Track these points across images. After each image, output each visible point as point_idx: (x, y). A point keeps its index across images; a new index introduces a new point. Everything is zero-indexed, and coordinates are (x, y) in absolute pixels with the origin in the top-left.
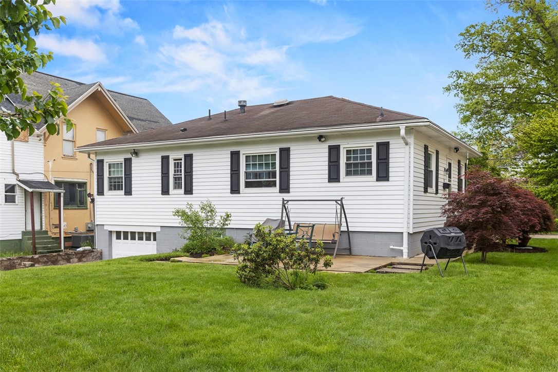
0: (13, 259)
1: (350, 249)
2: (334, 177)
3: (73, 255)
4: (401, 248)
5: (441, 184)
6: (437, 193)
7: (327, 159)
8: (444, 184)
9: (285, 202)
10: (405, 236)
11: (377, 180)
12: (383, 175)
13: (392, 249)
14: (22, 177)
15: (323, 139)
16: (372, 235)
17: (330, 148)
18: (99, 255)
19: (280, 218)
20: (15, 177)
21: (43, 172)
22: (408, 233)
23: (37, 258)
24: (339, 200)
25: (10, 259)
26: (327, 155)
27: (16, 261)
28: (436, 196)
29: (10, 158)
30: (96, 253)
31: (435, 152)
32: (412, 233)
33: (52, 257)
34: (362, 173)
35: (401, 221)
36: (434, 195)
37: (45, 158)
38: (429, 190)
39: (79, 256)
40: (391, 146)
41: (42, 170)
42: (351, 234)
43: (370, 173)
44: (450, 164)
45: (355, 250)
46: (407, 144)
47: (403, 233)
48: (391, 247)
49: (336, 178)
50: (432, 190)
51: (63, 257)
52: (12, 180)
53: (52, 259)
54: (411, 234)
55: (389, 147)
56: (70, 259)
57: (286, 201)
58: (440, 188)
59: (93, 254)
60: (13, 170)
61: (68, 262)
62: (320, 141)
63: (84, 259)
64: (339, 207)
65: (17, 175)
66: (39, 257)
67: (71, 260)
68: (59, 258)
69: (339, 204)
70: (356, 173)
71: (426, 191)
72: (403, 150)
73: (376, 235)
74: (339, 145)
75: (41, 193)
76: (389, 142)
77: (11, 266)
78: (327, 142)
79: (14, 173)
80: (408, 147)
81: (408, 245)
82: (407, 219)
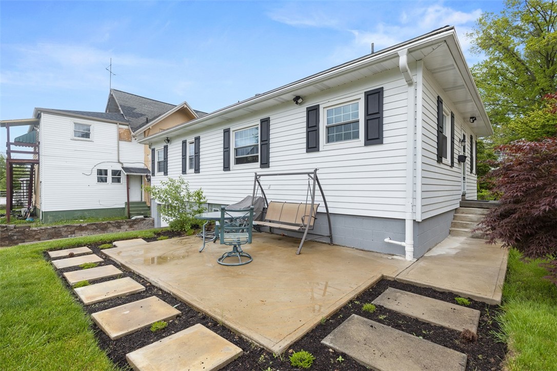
0: (59, 228)
1: (331, 237)
2: (312, 146)
3: (125, 223)
4: (403, 244)
5: (456, 156)
6: (452, 166)
7: (305, 125)
8: (459, 156)
9: (258, 177)
10: (409, 227)
11: (366, 145)
12: (374, 137)
13: (389, 243)
14: (125, 165)
15: (300, 101)
16: (360, 220)
17: (309, 110)
18: (151, 222)
19: (252, 195)
20: (121, 165)
21: (143, 162)
22: (414, 221)
23: (86, 226)
24: (312, 173)
25: (55, 227)
26: (305, 119)
27: (62, 229)
28: (451, 169)
29: (116, 152)
30: (148, 221)
31: (450, 114)
32: (420, 221)
33: (102, 225)
34: (347, 137)
35: (401, 201)
36: (448, 168)
37: (145, 153)
38: (444, 160)
39: (130, 223)
40: (385, 94)
41: (142, 160)
42: (332, 218)
43: (356, 136)
44: (464, 136)
45: (337, 239)
46: (410, 83)
47: (405, 220)
48: (387, 240)
49: (315, 146)
50: (447, 161)
51: (114, 225)
52: (118, 167)
53: (102, 226)
54: (418, 222)
55: (383, 95)
56: (120, 226)
57: (258, 175)
58: (456, 161)
59: (145, 222)
60: (119, 160)
61: (118, 229)
62: (297, 103)
63: (136, 226)
64: (312, 182)
65: (122, 164)
66: (88, 225)
67: (122, 227)
68: (109, 225)
69: (311, 177)
70: (339, 138)
71: (439, 160)
72: (404, 96)
73: (365, 221)
74: (319, 105)
75: (141, 176)
76: (383, 88)
77: (56, 233)
78: (305, 105)
79: (119, 162)
80: (413, 88)
81: (414, 240)
82: (411, 200)
